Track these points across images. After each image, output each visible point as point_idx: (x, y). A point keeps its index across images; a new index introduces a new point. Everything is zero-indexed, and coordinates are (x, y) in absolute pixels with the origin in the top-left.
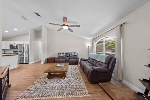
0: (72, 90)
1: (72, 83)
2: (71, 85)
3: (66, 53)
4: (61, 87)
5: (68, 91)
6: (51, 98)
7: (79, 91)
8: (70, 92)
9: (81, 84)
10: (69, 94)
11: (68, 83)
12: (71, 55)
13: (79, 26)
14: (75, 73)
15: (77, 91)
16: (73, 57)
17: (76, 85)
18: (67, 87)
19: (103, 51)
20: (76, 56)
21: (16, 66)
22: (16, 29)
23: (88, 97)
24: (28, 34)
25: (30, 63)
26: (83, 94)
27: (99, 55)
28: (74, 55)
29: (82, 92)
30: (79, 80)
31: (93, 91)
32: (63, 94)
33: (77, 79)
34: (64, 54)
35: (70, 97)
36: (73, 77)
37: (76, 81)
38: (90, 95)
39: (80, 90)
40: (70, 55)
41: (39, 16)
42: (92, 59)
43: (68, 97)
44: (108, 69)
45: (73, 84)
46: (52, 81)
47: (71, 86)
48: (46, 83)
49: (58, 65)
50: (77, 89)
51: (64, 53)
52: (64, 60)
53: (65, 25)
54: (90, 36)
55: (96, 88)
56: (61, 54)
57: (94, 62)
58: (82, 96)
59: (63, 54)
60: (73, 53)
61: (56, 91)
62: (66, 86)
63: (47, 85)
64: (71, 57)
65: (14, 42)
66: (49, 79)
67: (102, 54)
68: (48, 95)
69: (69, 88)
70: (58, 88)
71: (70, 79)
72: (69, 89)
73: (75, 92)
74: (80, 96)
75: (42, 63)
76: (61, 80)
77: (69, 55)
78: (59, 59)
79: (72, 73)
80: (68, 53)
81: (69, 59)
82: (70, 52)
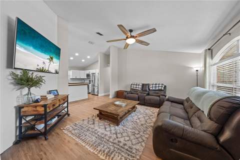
0: (112, 148)
1: (121, 137)
2: (119, 139)
3: (143, 85)
4: (103, 136)
5: (105, 147)
6: (83, 144)
7: (120, 156)
8: (107, 151)
9: (134, 147)
10: (104, 151)
11: (116, 134)
12: (151, 89)
14: (143, 123)
15: (117, 154)
16: (156, 92)
17: (125, 145)
18: (111, 140)
20: (161, 90)
21: (86, 96)
22: (89, 57)
24: (98, 61)
25: (100, 95)
28: (157, 88)
30: (137, 138)
32: (97, 147)
33: (136, 135)
34: (140, 87)
35: (101, 157)
36: (133, 128)
37: (132, 137)
39: (122, 156)
40: (149, 89)
41: (101, 35)
43: (99, 155)
44: (218, 141)
46: (102, 123)
47: (116, 141)
48: (94, 123)
50: (121, 150)
51: (139, 85)
52: (137, 96)
53: (129, 37)
56: (135, 86)
59: (137, 86)
60: (156, 84)
61: (94, 138)
62: (110, 137)
63: (92, 126)
64: (151, 93)
65: (90, 71)
66: (100, 119)
68: (83, 138)
69: (112, 143)
70: (98, 135)
71: (125, 128)
72: (110, 144)
73: (113, 154)
76: (112, 125)
78: (132, 93)
79: (138, 121)
80: (147, 84)
81: (145, 94)
82: (150, 83)
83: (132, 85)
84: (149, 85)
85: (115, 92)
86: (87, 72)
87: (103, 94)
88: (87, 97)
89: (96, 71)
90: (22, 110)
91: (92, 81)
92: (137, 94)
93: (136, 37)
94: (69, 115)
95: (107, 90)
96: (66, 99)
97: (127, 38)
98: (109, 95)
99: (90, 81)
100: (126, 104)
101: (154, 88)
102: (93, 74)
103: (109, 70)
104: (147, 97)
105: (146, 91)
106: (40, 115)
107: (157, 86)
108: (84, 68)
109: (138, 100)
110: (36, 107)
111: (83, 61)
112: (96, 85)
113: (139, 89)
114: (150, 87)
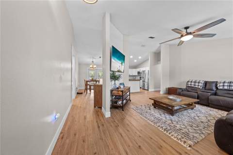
1: (177, 124)
2: (174, 125)
4: (159, 119)
7: (177, 134)
11: (171, 121)
14: (204, 121)
18: (167, 123)
22: (140, 57)
24: (148, 59)
25: (150, 90)
35: (161, 130)
39: (179, 135)
40: (217, 88)
41: (153, 38)
43: (159, 128)
50: (177, 131)
51: (199, 82)
52: (196, 94)
60: (230, 83)
61: (152, 118)
62: (166, 121)
64: (220, 93)
65: (140, 69)
68: (145, 116)
69: (168, 125)
70: (156, 117)
71: (180, 120)
73: (170, 131)
74: (173, 138)
75: (161, 93)
78: (188, 91)
79: (197, 118)
80: (213, 82)
81: (209, 94)
82: (219, 81)
83: (188, 82)
84: (216, 83)
85: (166, 89)
86: (138, 70)
87: (153, 90)
88: (139, 91)
89: (146, 68)
90: (113, 92)
91: (143, 78)
92: (197, 93)
93: (194, 32)
94: (130, 101)
95: (157, 86)
96: (129, 89)
97: (182, 36)
98: (159, 91)
99: (141, 77)
100: (181, 99)
101: (226, 87)
102: (144, 71)
103: (160, 67)
104: (213, 97)
105: (212, 90)
106: (120, 96)
108: (135, 67)
109: (198, 99)
110: (118, 91)
111: (135, 61)
112: (146, 81)
113: (199, 87)
114: (218, 86)
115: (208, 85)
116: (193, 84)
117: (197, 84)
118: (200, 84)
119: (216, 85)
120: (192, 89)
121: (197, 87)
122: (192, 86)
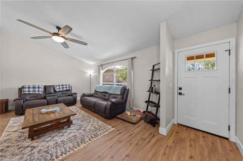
0: (93, 133)
1: (86, 128)
3: (45, 87)
4: (73, 138)
6: (68, 154)
8: (93, 136)
9: (99, 124)
10: (92, 137)
11: (80, 130)
12: (58, 90)
13: (86, 44)
15: (99, 131)
16: (64, 93)
17: (95, 127)
18: (83, 133)
19: (113, 82)
20: (69, 90)
23: (113, 130)
26: (107, 131)
27: (111, 87)
28: (65, 89)
29: (105, 130)
30: (94, 122)
31: (114, 125)
32: (84, 141)
33: (91, 121)
34: (42, 89)
35: (95, 140)
36: (82, 122)
37: (91, 123)
38: (114, 129)
39: (102, 129)
40: (55, 91)
42: (102, 92)
43: (93, 140)
44: (124, 100)
45: (88, 128)
47: (87, 131)
49: (44, 110)
50: (97, 129)
51: (39, 88)
52: (44, 100)
53: (60, 35)
54: (94, 60)
55: (116, 121)
57: (105, 96)
58: (108, 132)
60: (63, 85)
62: (80, 133)
66: (32, 139)
67: (113, 85)
69: (87, 133)
70: (69, 141)
71: (78, 125)
73: (98, 133)
74: (106, 133)
76: (63, 131)
77: (52, 91)
80: (51, 86)
82: (54, 85)
84: (53, 87)
101: (61, 89)
104: (61, 99)
105: (51, 93)
107: (65, 87)
113: (40, 92)
114: (56, 88)
115: (47, 89)
116: (31, 90)
117: (37, 90)
118: (40, 90)
119: (54, 88)
120: (31, 97)
121: (37, 92)
122: (31, 92)
